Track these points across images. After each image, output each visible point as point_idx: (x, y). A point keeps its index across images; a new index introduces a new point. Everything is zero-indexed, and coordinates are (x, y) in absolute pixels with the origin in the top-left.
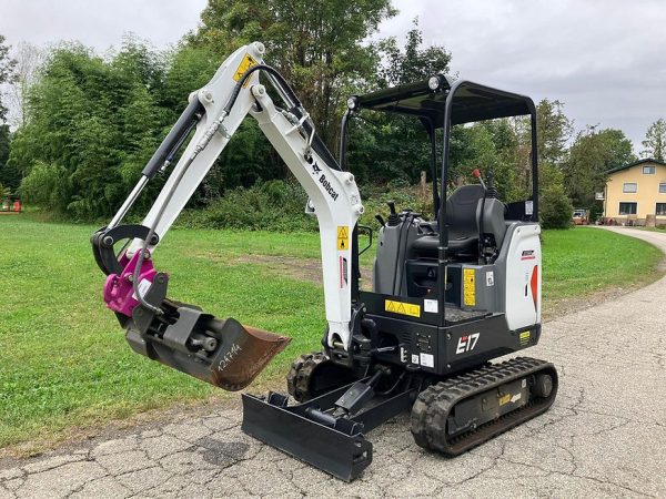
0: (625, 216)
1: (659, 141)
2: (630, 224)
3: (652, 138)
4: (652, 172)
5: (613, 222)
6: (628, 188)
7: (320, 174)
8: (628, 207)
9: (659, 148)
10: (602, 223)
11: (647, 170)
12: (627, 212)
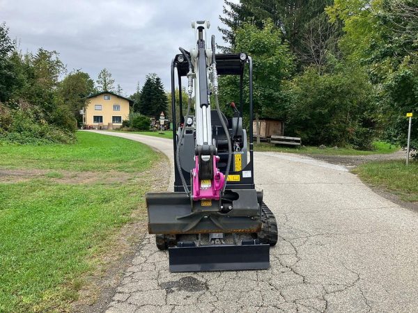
0: (97, 124)
1: (105, 81)
2: (100, 128)
3: (101, 80)
4: (109, 99)
5: (91, 128)
6: (98, 107)
8: (98, 119)
9: (105, 85)
10: (85, 129)
11: (106, 97)
12: (98, 122)
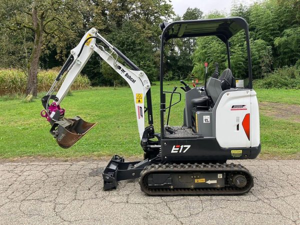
7: (125, 73)
